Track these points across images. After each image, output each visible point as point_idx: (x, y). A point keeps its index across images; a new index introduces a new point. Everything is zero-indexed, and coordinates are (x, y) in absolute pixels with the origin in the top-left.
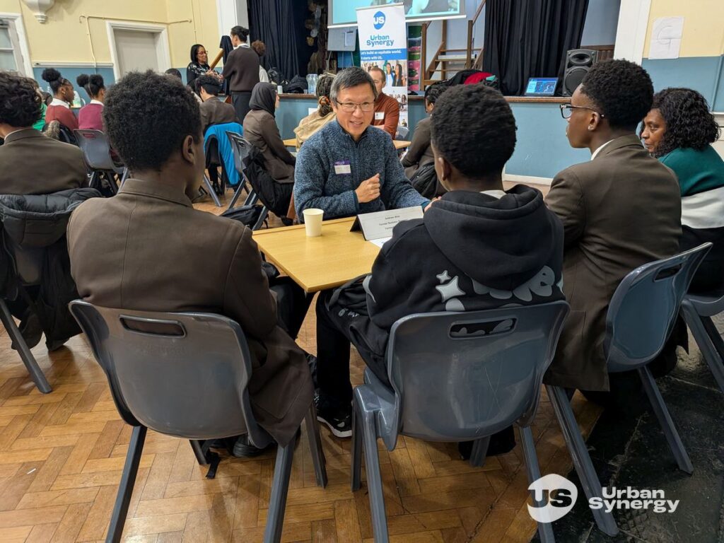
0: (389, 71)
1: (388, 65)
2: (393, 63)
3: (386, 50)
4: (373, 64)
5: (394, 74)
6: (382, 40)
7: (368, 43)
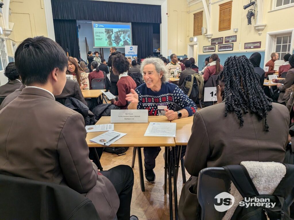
2: (135, 57)
6: (132, 52)
7: (128, 53)
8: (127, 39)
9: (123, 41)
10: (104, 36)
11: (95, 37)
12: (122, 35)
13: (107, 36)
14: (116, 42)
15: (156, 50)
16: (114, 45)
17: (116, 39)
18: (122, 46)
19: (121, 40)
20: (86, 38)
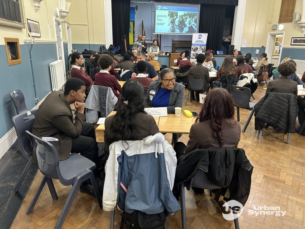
2: (203, 47)
4: (196, 47)
5: (203, 50)
6: (200, 41)
7: (196, 42)
8: (194, 25)
9: (189, 27)
10: (167, 20)
11: (156, 22)
12: (188, 20)
13: (170, 20)
14: (180, 28)
15: (225, 39)
16: (177, 31)
17: (179, 24)
18: (186, 32)
19: (185, 26)
20: (143, 21)
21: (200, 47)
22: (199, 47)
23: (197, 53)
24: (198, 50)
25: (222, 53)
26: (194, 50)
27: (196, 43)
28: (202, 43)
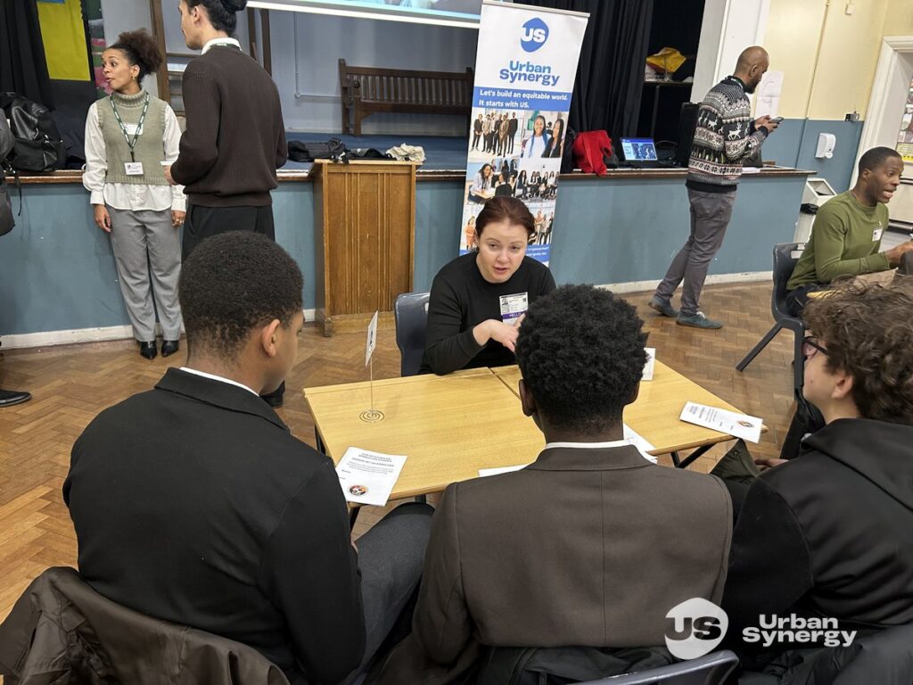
0: (538, 131)
1: (540, 121)
2: (551, 117)
3: (539, 93)
4: (506, 116)
5: (549, 136)
6: (533, 73)
7: (503, 74)
21: (531, 113)
22: (523, 116)
23: (509, 157)
24: (518, 139)
25: (651, 154)
26: (492, 142)
27: (506, 84)
28: (545, 82)
